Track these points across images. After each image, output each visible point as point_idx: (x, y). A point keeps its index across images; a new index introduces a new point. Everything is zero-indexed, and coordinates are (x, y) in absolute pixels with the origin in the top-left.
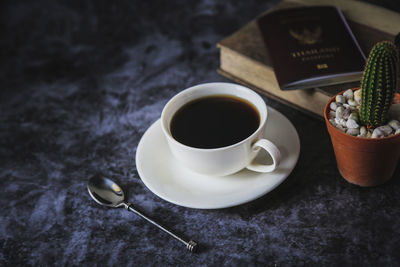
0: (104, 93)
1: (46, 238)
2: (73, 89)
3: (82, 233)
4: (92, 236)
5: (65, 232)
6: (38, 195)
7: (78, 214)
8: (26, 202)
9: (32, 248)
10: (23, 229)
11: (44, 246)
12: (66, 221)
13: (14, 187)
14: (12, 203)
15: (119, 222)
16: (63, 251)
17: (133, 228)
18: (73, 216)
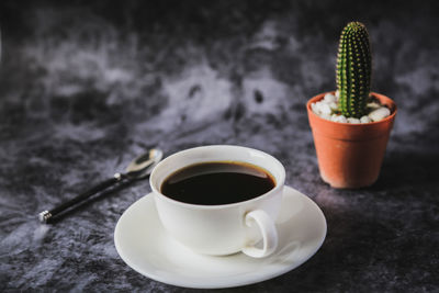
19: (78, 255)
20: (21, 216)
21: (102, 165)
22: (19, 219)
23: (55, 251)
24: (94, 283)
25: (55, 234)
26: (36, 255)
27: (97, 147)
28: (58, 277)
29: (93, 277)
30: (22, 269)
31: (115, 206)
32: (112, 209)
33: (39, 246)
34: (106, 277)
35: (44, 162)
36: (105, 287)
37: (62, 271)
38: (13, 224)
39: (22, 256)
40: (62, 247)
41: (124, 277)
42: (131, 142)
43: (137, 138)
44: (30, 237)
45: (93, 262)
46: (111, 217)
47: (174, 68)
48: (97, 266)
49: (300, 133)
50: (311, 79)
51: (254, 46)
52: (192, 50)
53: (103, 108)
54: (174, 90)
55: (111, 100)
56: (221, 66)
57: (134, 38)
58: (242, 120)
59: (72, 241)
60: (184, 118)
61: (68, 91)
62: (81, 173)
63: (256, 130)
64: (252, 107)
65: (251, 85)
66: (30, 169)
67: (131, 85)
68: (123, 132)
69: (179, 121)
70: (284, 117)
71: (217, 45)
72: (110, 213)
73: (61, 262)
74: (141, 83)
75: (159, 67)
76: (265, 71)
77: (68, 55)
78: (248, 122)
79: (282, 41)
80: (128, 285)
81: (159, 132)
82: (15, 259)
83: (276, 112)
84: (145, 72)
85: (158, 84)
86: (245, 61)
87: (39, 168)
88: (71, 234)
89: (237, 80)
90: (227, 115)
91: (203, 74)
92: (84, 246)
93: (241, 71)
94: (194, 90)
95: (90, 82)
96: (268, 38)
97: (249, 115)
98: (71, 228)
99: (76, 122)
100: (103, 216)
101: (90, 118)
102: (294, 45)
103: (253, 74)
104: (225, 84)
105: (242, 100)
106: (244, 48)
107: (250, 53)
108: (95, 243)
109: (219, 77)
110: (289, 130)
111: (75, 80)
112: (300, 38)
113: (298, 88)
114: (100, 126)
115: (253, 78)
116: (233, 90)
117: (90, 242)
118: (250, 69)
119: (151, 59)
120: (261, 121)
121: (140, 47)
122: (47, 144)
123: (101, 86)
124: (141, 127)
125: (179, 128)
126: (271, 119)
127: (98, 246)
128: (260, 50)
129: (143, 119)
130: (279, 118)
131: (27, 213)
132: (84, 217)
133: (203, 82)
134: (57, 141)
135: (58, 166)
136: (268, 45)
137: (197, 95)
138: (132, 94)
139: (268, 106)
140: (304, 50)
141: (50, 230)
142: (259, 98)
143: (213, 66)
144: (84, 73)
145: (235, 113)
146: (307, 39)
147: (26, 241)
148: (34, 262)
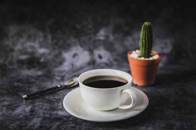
0: (54, 75)
1: (20, 120)
2: (40, 73)
3: (38, 119)
4: (43, 120)
5: (30, 118)
6: (18, 106)
7: (37, 113)
8: (11, 108)
9: (11, 123)
10: (8, 117)
11: (18, 122)
12: (31, 115)
13: (6, 103)
14: (4, 108)
15: (58, 116)
16: (27, 124)
17: (64, 118)
18: (35, 113)
19: (48, 116)
22: (17, 105)
23: (37, 115)
24: (59, 125)
25: (35, 109)
27: (41, 78)
28: (43, 124)
29: (58, 123)
31: (56, 98)
32: (55, 99)
33: (29, 114)
34: (63, 123)
35: (20, 84)
37: (44, 122)
38: (15, 107)
39: (24, 118)
40: (40, 113)
43: (56, 74)
45: (55, 118)
47: (67, 47)
48: (58, 119)
50: (119, 50)
52: (73, 40)
53: (39, 63)
54: (67, 56)
55: (42, 60)
56: (84, 46)
57: (50, 37)
58: (96, 65)
59: (43, 111)
60: (73, 65)
61: (23, 57)
62: (38, 87)
64: (98, 61)
65: (97, 53)
66: (15, 87)
67: (49, 54)
68: (49, 72)
69: (71, 67)
70: (111, 63)
71: (83, 38)
72: (55, 100)
74: (53, 53)
75: (60, 47)
76: (102, 48)
79: (107, 37)
81: (64, 71)
83: (107, 62)
84: (54, 49)
85: (60, 54)
86: (94, 44)
87: (18, 86)
88: (41, 108)
89: (91, 52)
90: (89, 64)
91: (78, 49)
92: (49, 112)
93: (92, 47)
94: (75, 55)
95: (33, 53)
96: (102, 36)
97: (98, 63)
98: (41, 106)
99: (29, 69)
100: (53, 101)
101: (34, 67)
104: (86, 53)
105: (94, 58)
106: (93, 39)
107: (95, 41)
108: (53, 111)
109: (84, 50)
111: (26, 53)
113: (114, 53)
114: (39, 70)
116: (90, 55)
117: (51, 111)
118: (96, 47)
119: (57, 44)
121: (52, 40)
122: (19, 77)
123: (37, 55)
124: (57, 69)
125: (72, 69)
126: (106, 64)
127: (55, 112)
128: (99, 40)
129: (56, 66)
132: (45, 102)
133: (77, 52)
134: (23, 76)
135: (27, 85)
136: (102, 38)
137: (76, 57)
138: (50, 57)
139: (104, 60)
140: (116, 39)
141: (32, 108)
142: (100, 57)
143: (82, 46)
144: (30, 50)
145: (92, 63)
146: (116, 36)
147: (23, 112)
148: (30, 120)
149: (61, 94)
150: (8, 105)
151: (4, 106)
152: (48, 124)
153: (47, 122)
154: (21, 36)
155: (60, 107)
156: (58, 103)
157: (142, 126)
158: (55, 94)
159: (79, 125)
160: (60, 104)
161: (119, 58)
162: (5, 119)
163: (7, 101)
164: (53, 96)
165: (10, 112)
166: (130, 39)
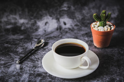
19: (32, 72)
20: (10, 63)
21: (27, 45)
23: (25, 72)
24: (41, 80)
25: (23, 67)
26: (21, 73)
27: (23, 40)
28: (30, 79)
29: (40, 78)
30: (19, 78)
31: (36, 57)
32: (36, 58)
33: (20, 71)
34: (43, 78)
36: (44, 80)
37: (30, 77)
38: (9, 65)
39: (17, 74)
40: (27, 70)
41: (48, 77)
42: (32, 38)
43: (34, 37)
44: (16, 68)
45: (38, 74)
46: (36, 60)
47: (40, 17)
48: (39, 75)
49: (79, 32)
50: (78, 17)
51: (61, 9)
52: (44, 12)
53: (20, 30)
54: (41, 24)
55: (22, 28)
56: (53, 16)
57: (26, 10)
58: (62, 30)
59: (28, 68)
60: (45, 31)
61: (9, 27)
62: (22, 48)
63: (67, 32)
64: (64, 27)
65: (62, 20)
66: (6, 48)
67: (27, 23)
68: (29, 36)
69: (44, 32)
70: (73, 28)
71: (51, 10)
72: (35, 59)
73: (29, 75)
74: (30, 23)
75: (35, 18)
76: (66, 16)
77: (7, 17)
78: (64, 30)
79: (69, 7)
80: (50, 79)
81: (39, 35)
82: (15, 75)
83: (70, 27)
84: (31, 19)
85: (36, 22)
86: (60, 14)
87: (8, 47)
88: (27, 66)
89: (58, 19)
90: (57, 29)
91: (48, 18)
92: (32, 69)
93: (59, 17)
94: (46, 23)
95: (15, 23)
96: (65, 7)
97: (63, 29)
98: (26, 65)
99: (14, 35)
100: (34, 60)
101: (18, 33)
102: (73, 8)
103: (62, 17)
104: (55, 21)
105: (60, 25)
106: (59, 10)
107: (60, 11)
108: (35, 68)
109: (52, 19)
110: (75, 31)
111: (11, 24)
112: (74, 6)
113: (75, 20)
114: (21, 35)
115: (62, 18)
116: (57, 22)
117: (34, 68)
118: (61, 16)
119: (32, 16)
120: (67, 30)
121: (28, 13)
122: (7, 40)
123: (18, 25)
124: (34, 34)
126: (70, 29)
128: (63, 10)
129: (33, 32)
130: (72, 29)
131: (12, 62)
132: (29, 61)
133: (48, 21)
134: (10, 39)
135: (14, 46)
136: (65, 9)
138: (29, 26)
139: (68, 26)
140: (75, 9)
141: (21, 66)
142: (65, 24)
143: (51, 16)
144: (13, 21)
145: (59, 28)
146: (76, 6)
147: (15, 70)
148: (21, 76)
149: (39, 54)
150: (4, 64)
151: (1, 65)
152: (33, 79)
153: (33, 77)
154: (5, 11)
155: (40, 65)
156: (38, 61)
157: (94, 80)
158: (35, 54)
159: (54, 79)
160: (39, 62)
161: (78, 24)
162: (4, 75)
163: (3, 60)
164: (34, 55)
165: (7, 69)
166: (86, 8)
